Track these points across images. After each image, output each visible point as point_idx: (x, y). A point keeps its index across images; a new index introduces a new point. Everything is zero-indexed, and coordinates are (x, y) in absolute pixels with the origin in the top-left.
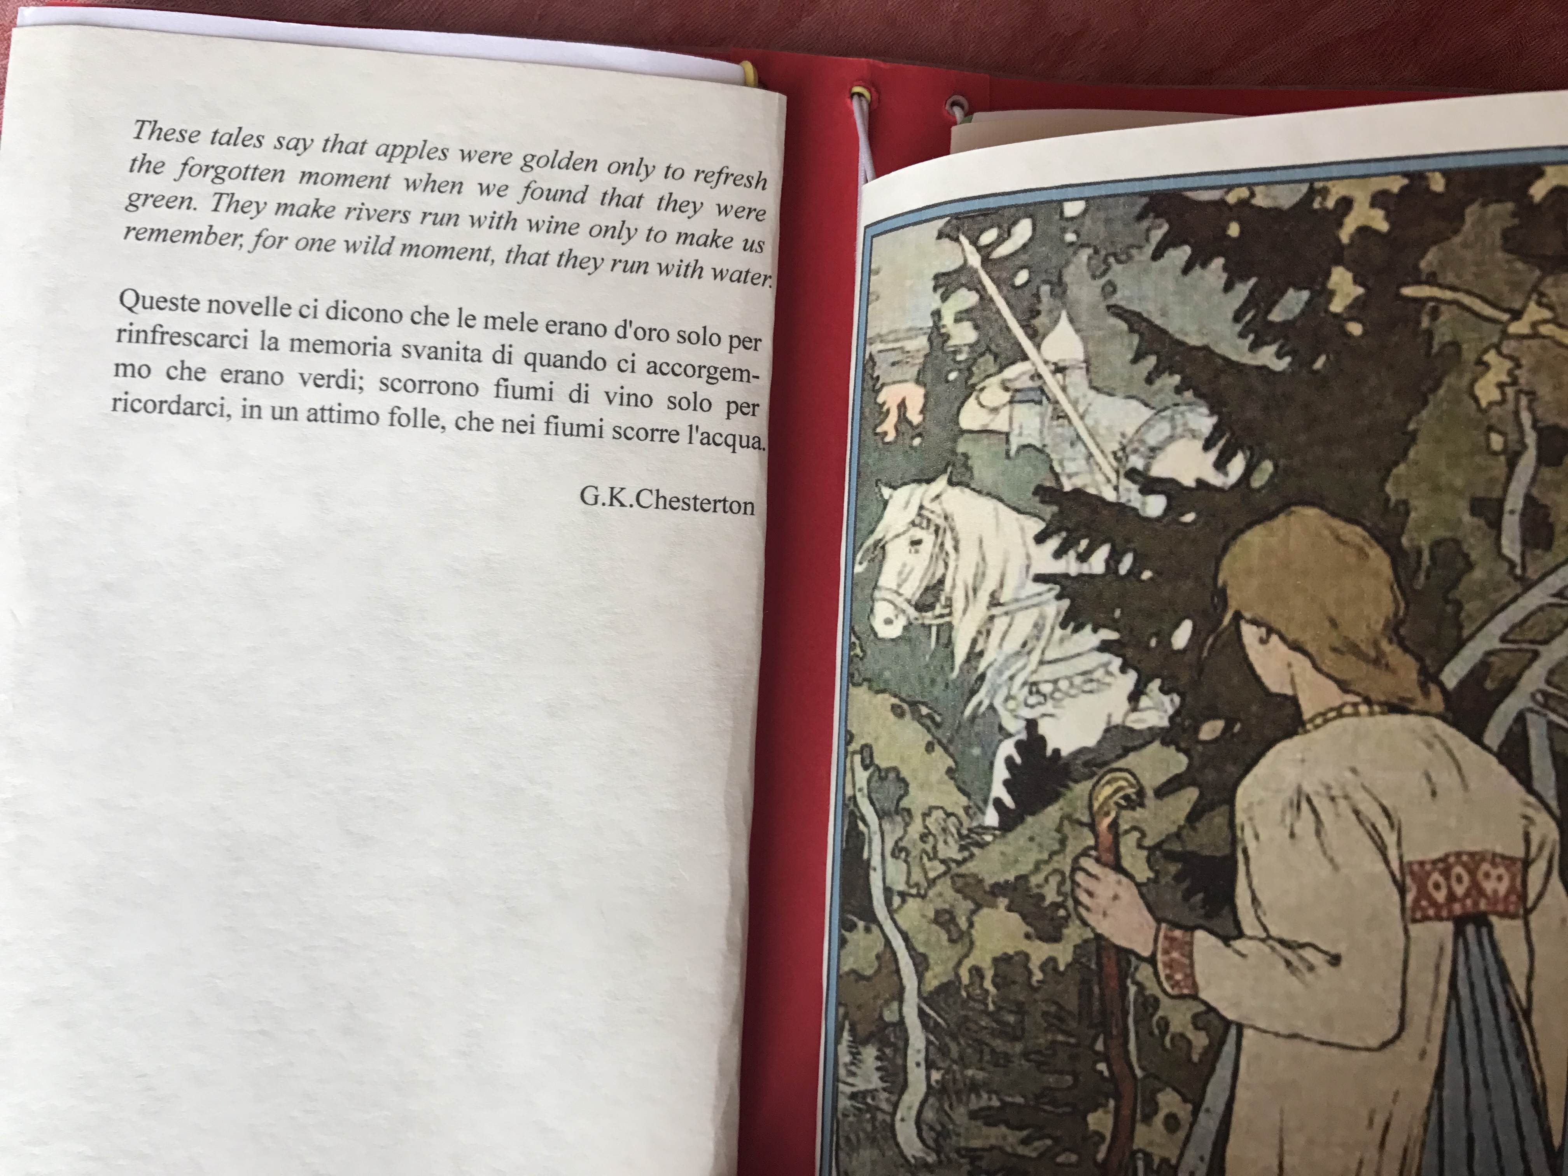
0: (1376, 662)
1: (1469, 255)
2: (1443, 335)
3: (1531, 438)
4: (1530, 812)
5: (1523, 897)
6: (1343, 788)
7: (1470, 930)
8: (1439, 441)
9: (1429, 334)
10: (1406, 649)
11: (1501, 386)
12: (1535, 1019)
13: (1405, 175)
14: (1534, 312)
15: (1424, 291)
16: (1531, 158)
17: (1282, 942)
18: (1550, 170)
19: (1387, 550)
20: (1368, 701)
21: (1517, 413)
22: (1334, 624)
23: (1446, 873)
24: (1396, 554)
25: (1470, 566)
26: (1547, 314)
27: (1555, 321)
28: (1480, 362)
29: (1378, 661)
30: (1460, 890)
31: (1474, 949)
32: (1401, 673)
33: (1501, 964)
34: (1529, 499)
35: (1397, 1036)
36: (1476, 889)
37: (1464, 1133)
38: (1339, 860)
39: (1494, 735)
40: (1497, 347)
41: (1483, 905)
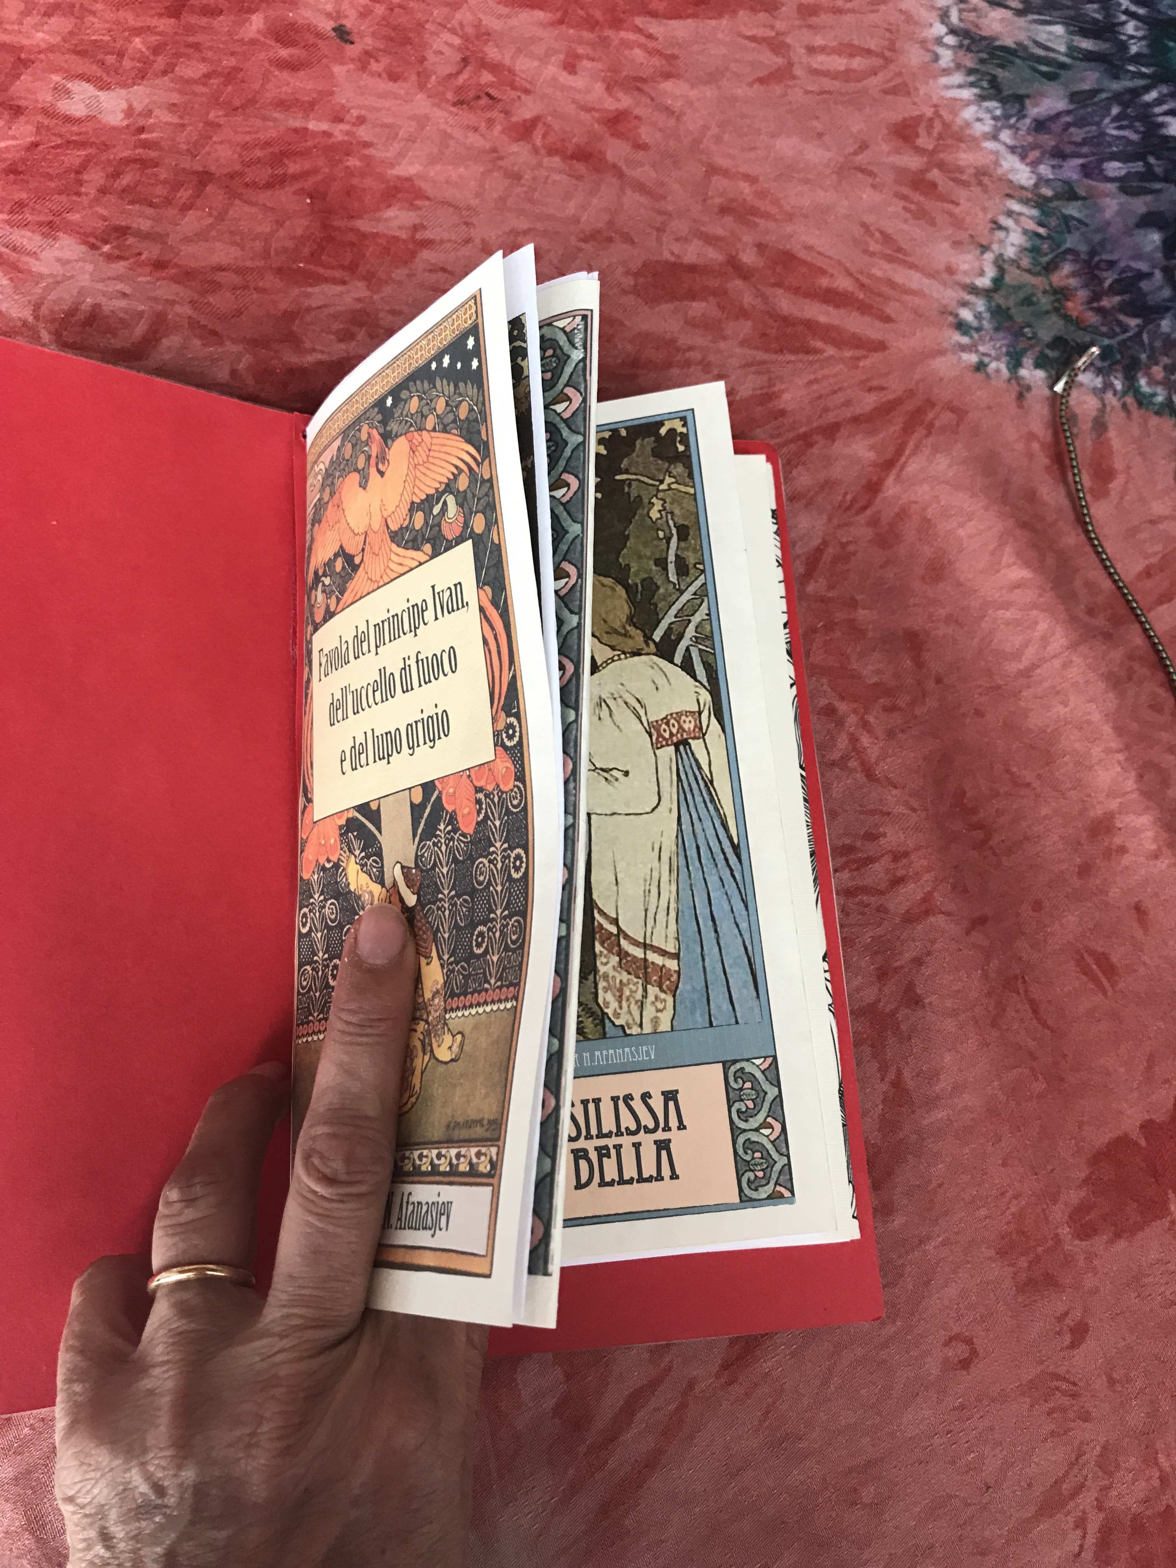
0: (625, 635)
1: (640, 460)
2: (634, 494)
3: (674, 531)
4: (698, 690)
5: (701, 728)
6: (618, 692)
7: (681, 748)
8: (638, 537)
9: (628, 493)
10: (637, 628)
11: (660, 511)
12: (715, 783)
13: (610, 430)
14: (668, 480)
15: (625, 477)
16: (658, 419)
17: (602, 769)
18: (666, 423)
19: (623, 586)
20: (624, 653)
21: (667, 522)
22: (605, 621)
23: (667, 724)
24: (627, 587)
25: (658, 588)
26: (673, 480)
27: (676, 482)
28: (650, 503)
29: (626, 635)
30: (674, 731)
31: (684, 756)
32: (637, 638)
33: (696, 761)
34: (677, 556)
35: (658, 804)
36: (681, 728)
37: (694, 845)
38: (621, 726)
39: (678, 658)
40: (656, 496)
41: (685, 736)
